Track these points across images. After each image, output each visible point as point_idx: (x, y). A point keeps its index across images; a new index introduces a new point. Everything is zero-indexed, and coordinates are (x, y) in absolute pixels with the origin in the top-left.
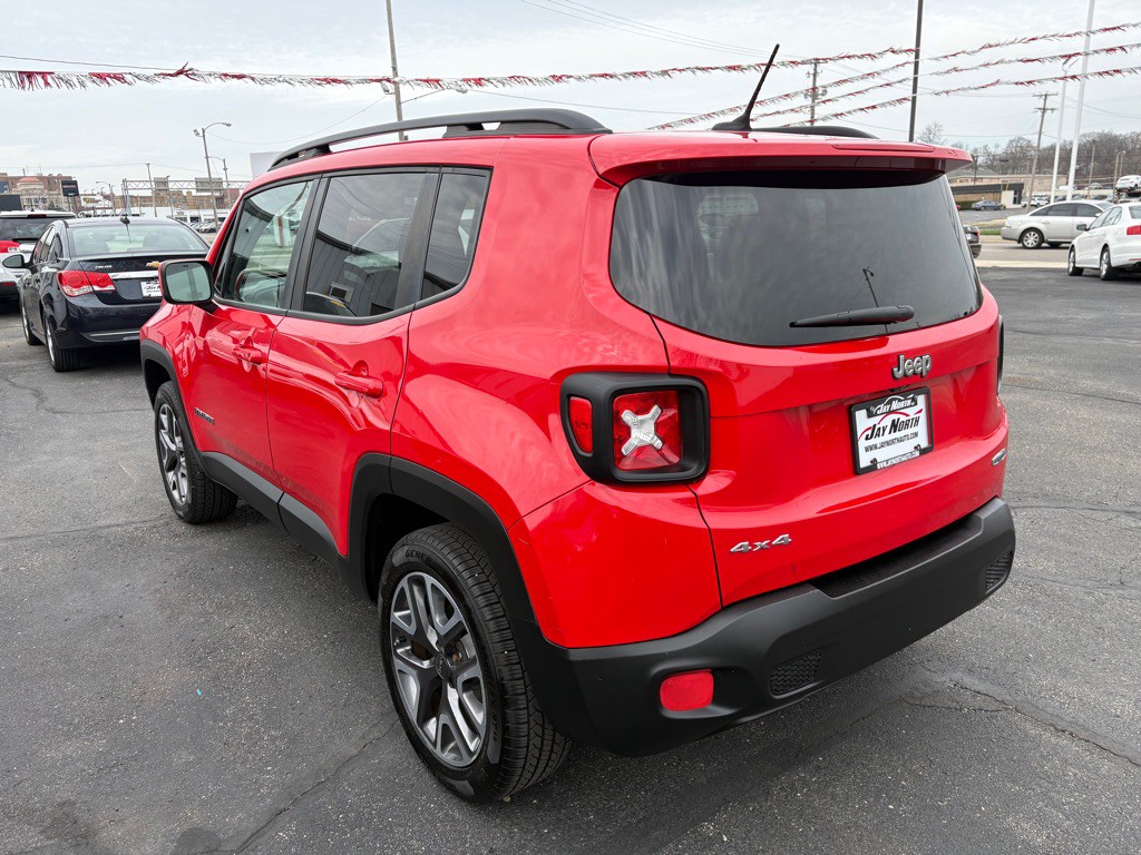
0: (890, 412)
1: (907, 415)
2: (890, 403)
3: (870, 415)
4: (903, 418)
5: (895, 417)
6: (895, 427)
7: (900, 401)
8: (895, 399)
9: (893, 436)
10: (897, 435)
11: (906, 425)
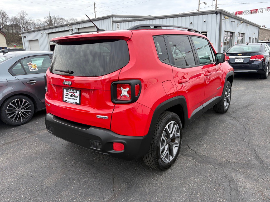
1: (75, 94)
2: (70, 90)
3: (66, 91)
4: (73, 95)
5: (72, 94)
7: (72, 90)
8: (71, 90)
9: (71, 97)
10: (72, 97)
11: (74, 96)
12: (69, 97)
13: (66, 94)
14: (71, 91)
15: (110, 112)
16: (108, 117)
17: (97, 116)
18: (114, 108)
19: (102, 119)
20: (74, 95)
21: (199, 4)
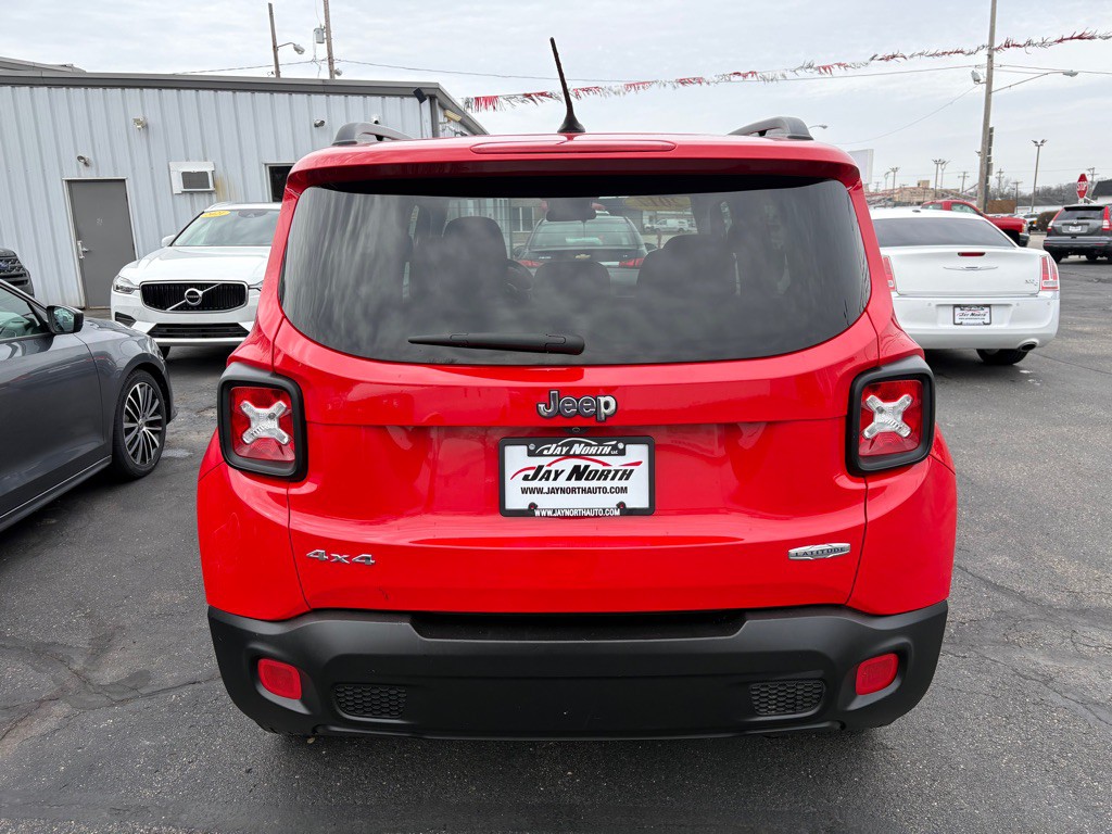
0: (568, 456)
1: (605, 465)
2: (571, 445)
3: (533, 453)
4: (594, 466)
6: (577, 473)
7: (588, 445)
8: (580, 443)
9: (573, 483)
10: (583, 483)
11: (604, 475)
12: (562, 482)
13: (531, 473)
14: (577, 449)
15: (851, 518)
16: (848, 545)
17: (793, 551)
18: (866, 496)
19: (819, 564)
20: (600, 468)
21: (275, 48)
